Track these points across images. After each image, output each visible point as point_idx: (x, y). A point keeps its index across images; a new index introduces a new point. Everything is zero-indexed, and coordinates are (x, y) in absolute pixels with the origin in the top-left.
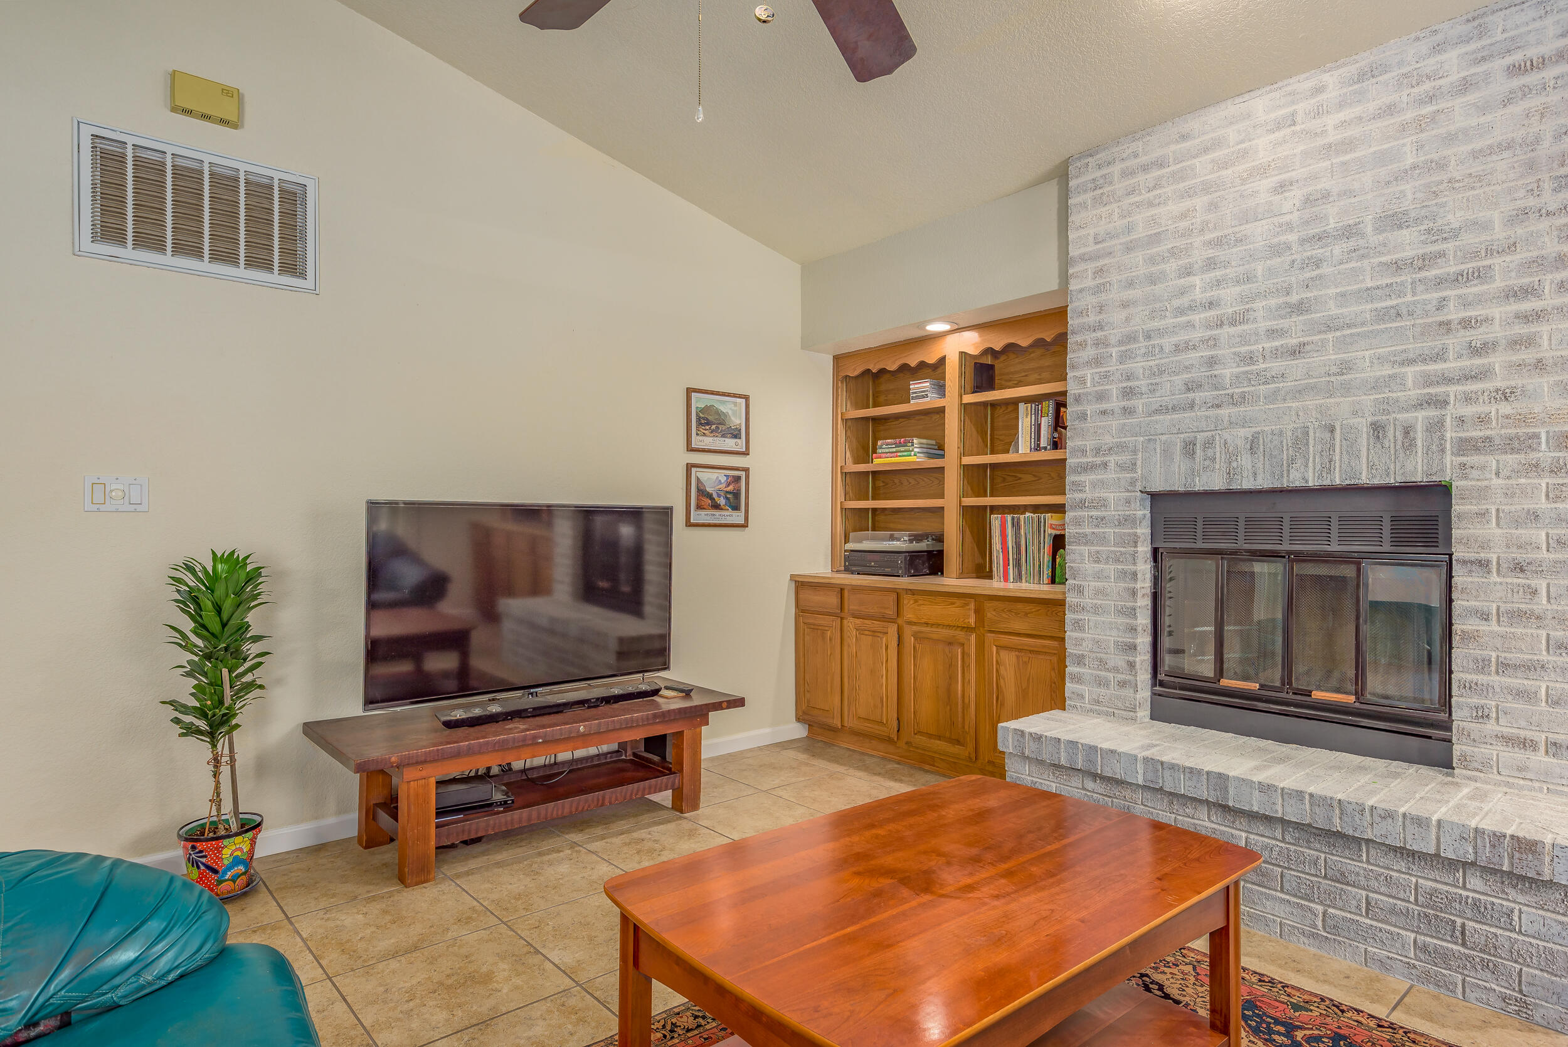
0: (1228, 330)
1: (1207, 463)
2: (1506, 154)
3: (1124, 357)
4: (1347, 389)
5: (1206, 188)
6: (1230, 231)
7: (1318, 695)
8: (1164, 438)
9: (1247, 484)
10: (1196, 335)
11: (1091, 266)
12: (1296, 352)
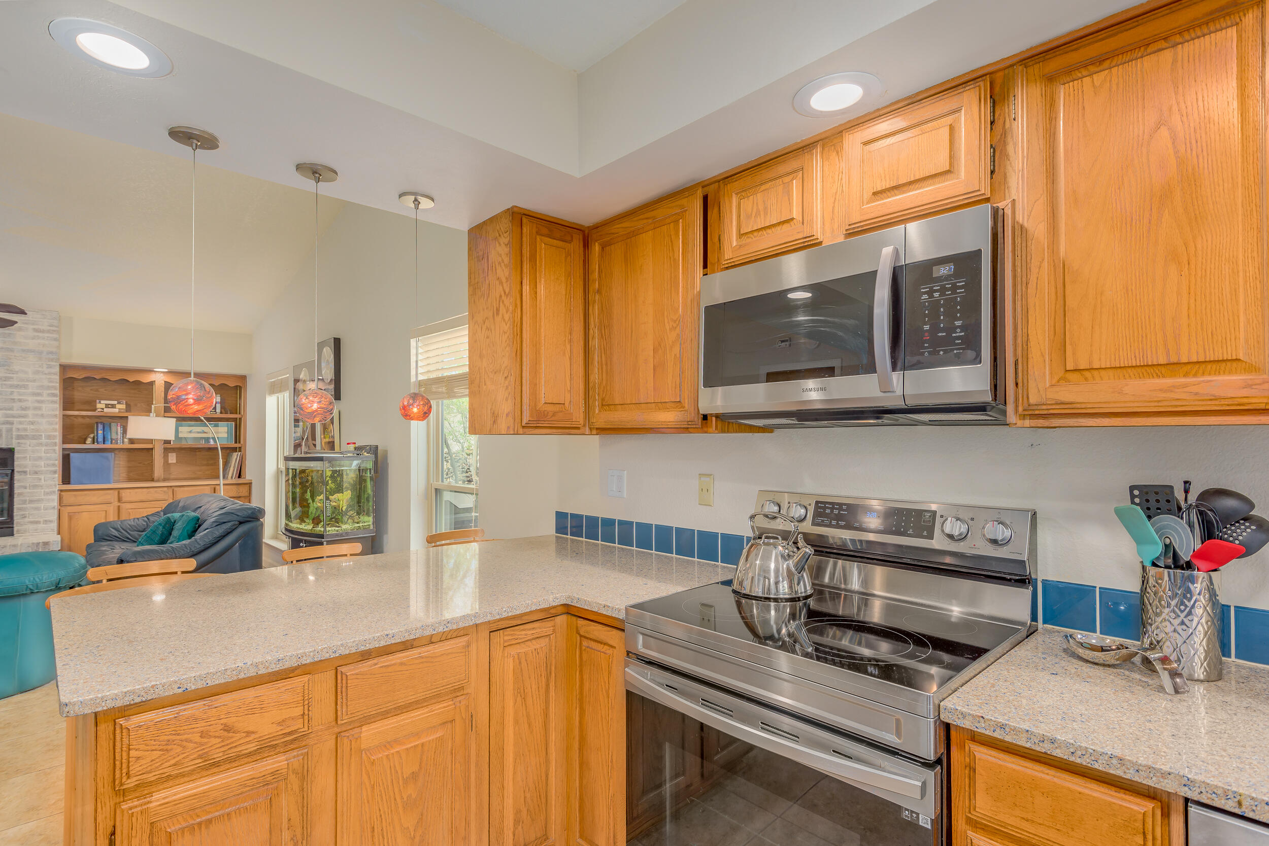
2: (33, 353)
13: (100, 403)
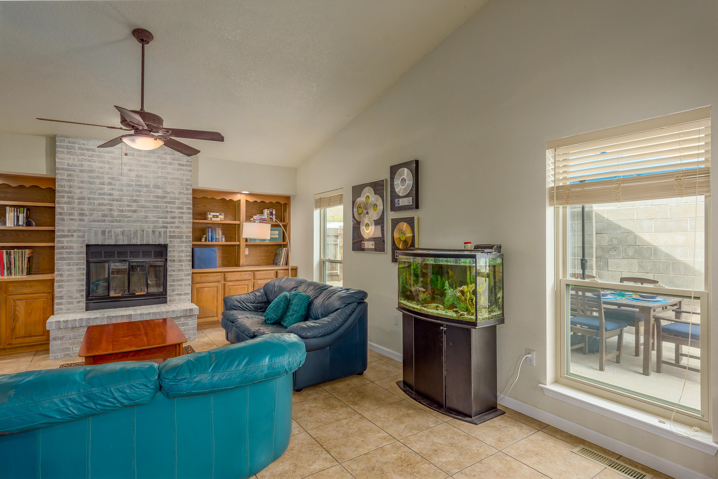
0: (115, 203)
1: (109, 237)
2: (178, 180)
3: (79, 204)
4: (147, 222)
5: (109, 163)
6: (116, 176)
7: (137, 294)
8: (95, 229)
9: (121, 243)
10: (106, 202)
11: (66, 173)
12: (134, 211)
13: (210, 214)
